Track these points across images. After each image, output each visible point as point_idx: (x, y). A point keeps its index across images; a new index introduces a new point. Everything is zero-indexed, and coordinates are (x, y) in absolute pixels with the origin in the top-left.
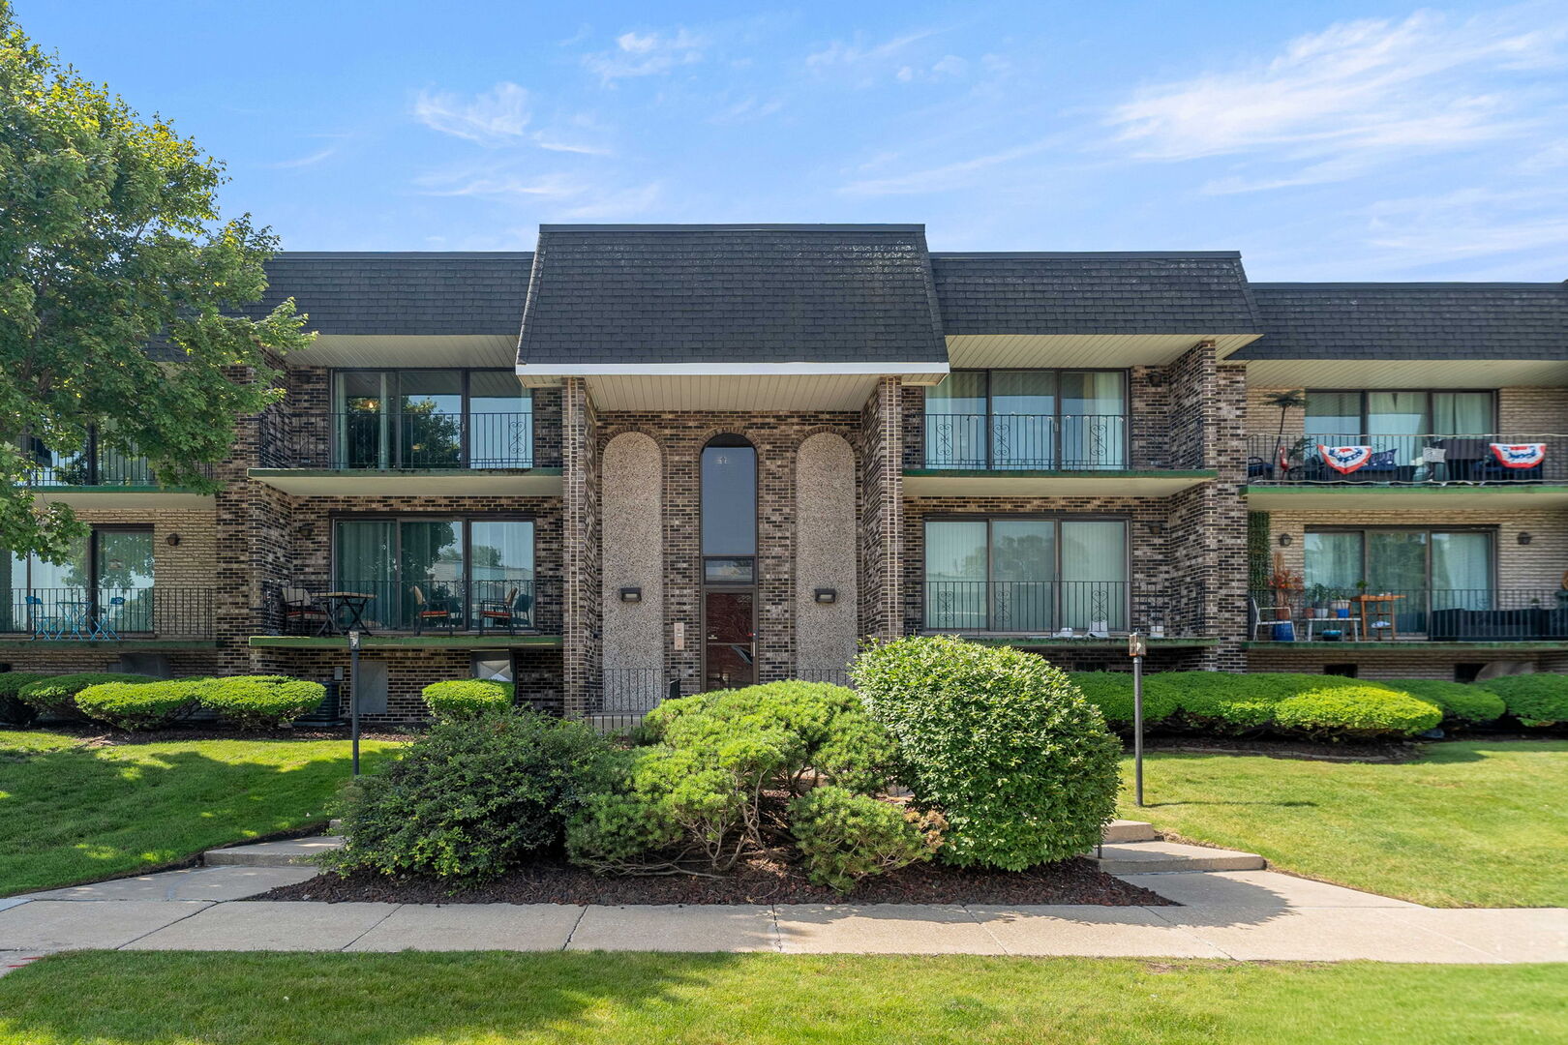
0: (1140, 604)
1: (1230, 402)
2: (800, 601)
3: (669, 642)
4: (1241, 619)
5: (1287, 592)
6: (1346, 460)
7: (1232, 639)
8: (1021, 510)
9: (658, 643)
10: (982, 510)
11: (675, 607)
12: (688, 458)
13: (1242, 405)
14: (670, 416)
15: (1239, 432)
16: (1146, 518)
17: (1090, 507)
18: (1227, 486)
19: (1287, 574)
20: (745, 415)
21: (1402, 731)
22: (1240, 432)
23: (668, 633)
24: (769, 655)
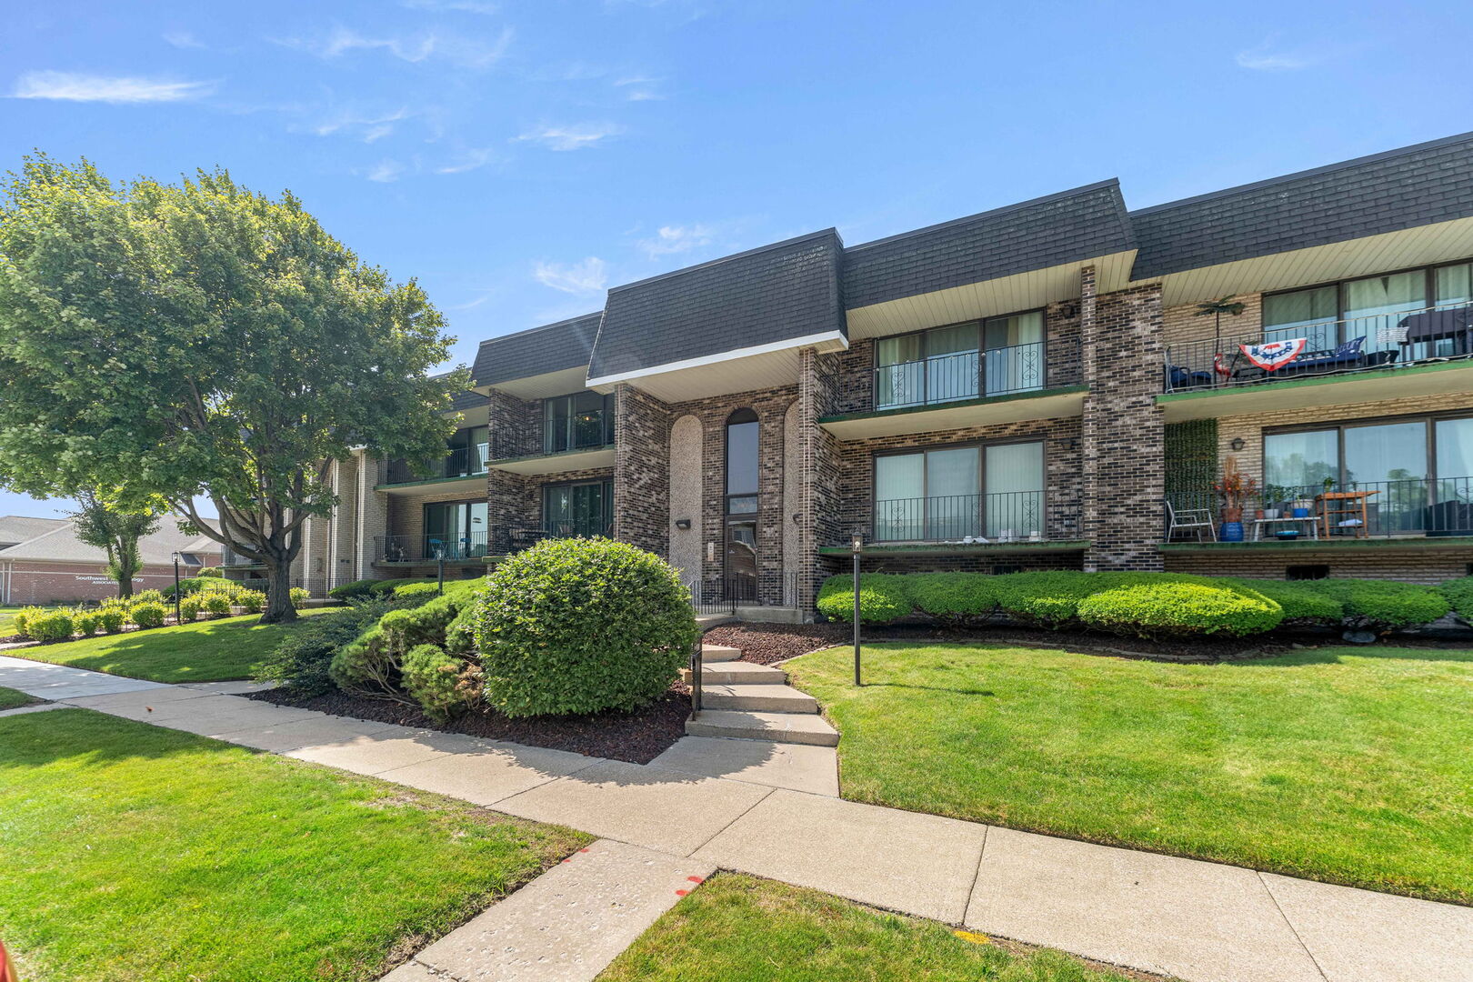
0: (1055, 513)
1: (1145, 320)
2: (786, 523)
3: (705, 556)
4: (1157, 523)
5: (1237, 494)
6: (1273, 356)
7: (1148, 542)
8: (948, 440)
9: (700, 557)
10: (917, 444)
11: (709, 532)
12: (718, 429)
13: (1157, 320)
14: (708, 401)
15: (1154, 346)
16: (1059, 436)
17: (1007, 432)
18: (1141, 398)
19: (1237, 477)
20: (752, 393)
21: (1203, 629)
22: (1156, 346)
23: (705, 550)
24: (765, 564)
